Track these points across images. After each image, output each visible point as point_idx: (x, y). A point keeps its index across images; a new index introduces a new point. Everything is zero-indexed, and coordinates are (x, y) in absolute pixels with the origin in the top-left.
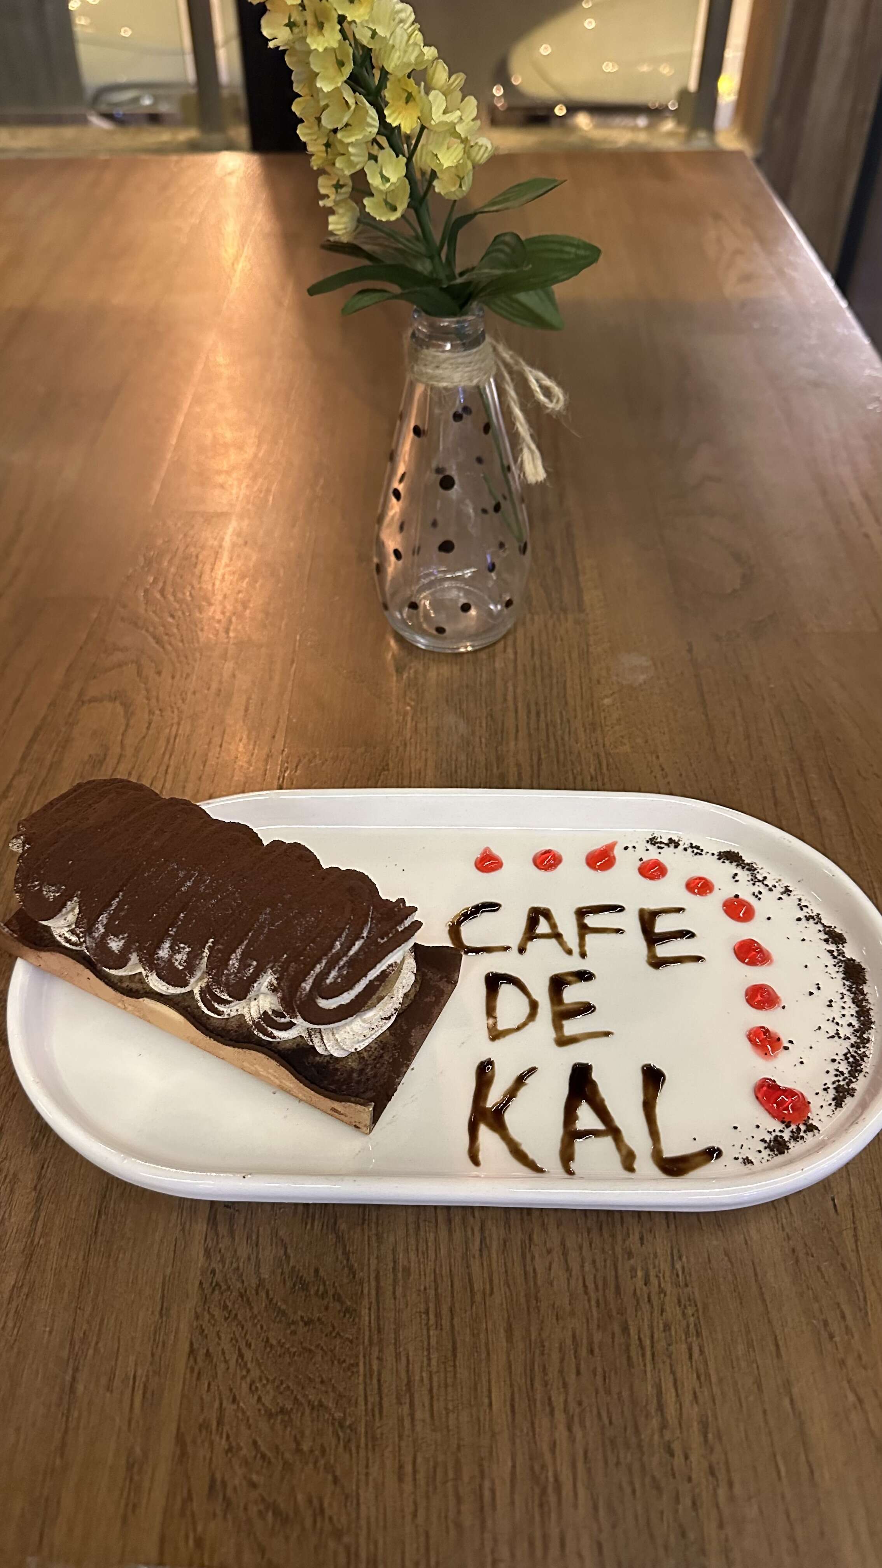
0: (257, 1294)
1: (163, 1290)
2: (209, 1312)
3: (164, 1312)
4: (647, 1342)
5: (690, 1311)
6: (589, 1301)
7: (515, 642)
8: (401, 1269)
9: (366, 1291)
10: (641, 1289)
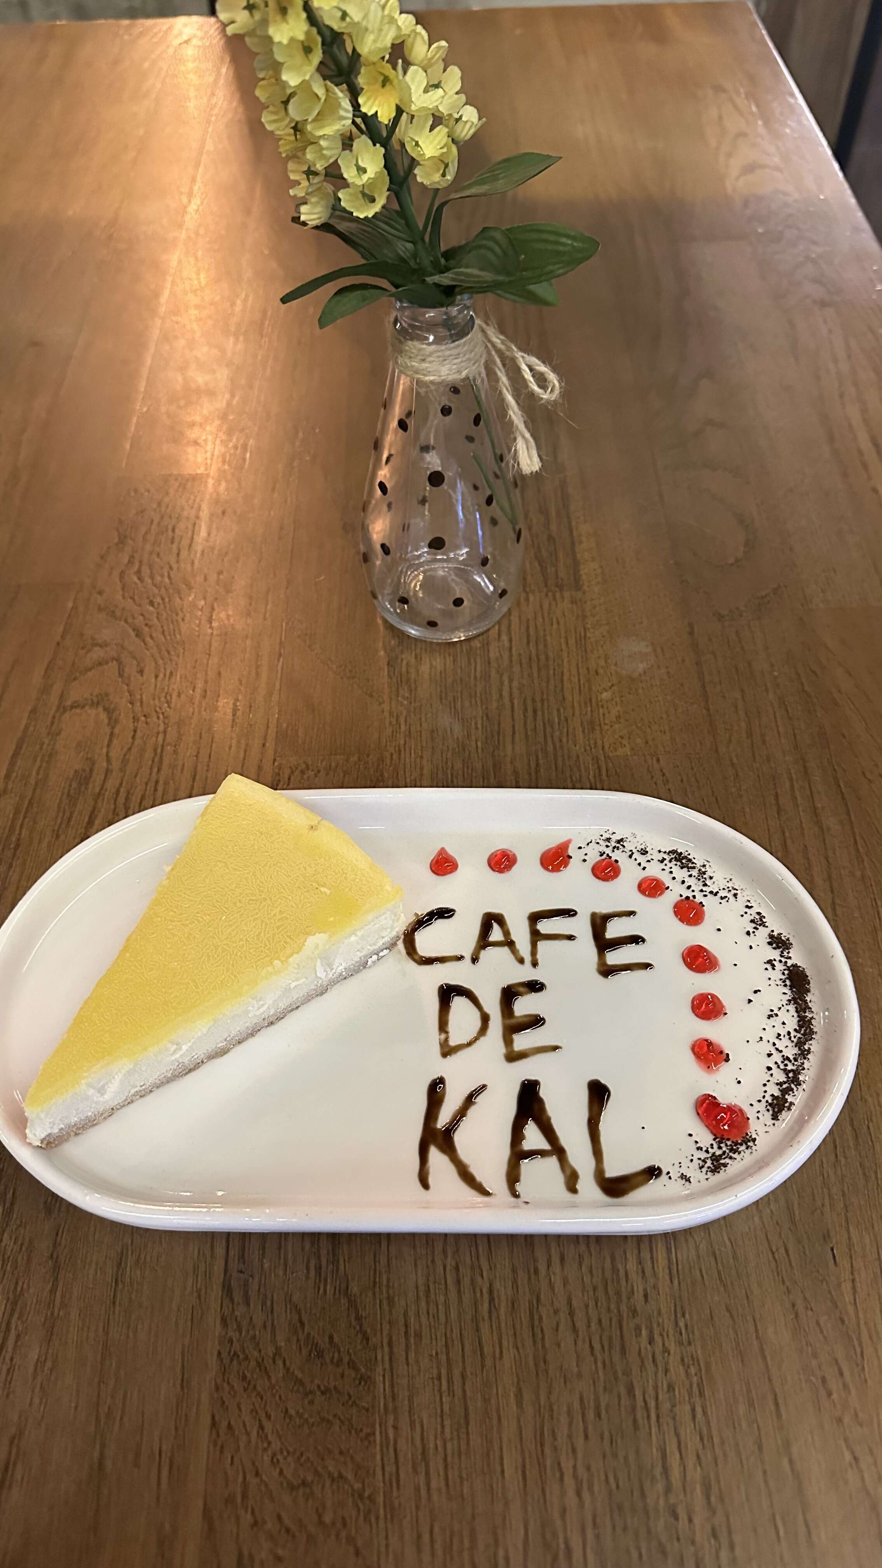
0: (274, 1362)
1: (183, 1361)
2: (228, 1383)
3: (184, 1383)
4: (652, 1404)
5: (693, 1370)
6: (596, 1362)
7: (509, 626)
8: (413, 1334)
9: (379, 1357)
10: (646, 1348)
